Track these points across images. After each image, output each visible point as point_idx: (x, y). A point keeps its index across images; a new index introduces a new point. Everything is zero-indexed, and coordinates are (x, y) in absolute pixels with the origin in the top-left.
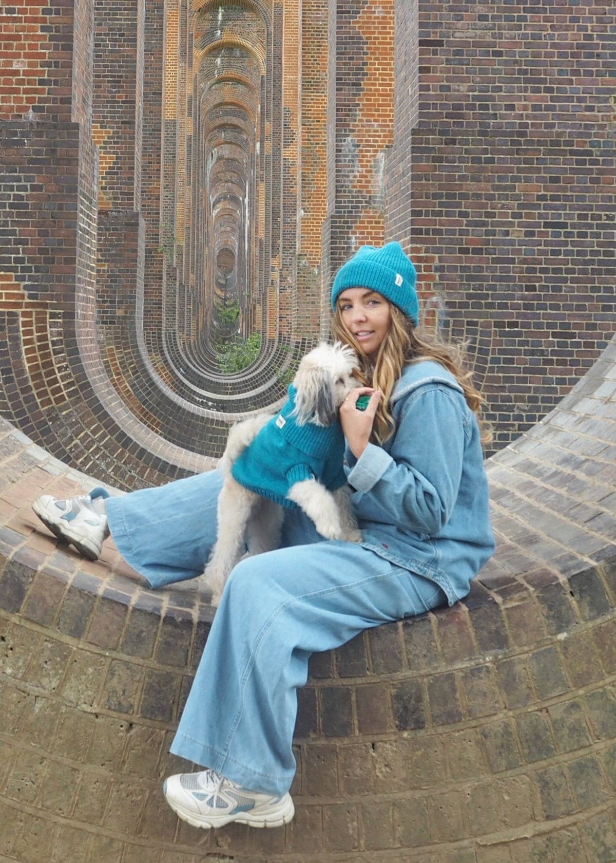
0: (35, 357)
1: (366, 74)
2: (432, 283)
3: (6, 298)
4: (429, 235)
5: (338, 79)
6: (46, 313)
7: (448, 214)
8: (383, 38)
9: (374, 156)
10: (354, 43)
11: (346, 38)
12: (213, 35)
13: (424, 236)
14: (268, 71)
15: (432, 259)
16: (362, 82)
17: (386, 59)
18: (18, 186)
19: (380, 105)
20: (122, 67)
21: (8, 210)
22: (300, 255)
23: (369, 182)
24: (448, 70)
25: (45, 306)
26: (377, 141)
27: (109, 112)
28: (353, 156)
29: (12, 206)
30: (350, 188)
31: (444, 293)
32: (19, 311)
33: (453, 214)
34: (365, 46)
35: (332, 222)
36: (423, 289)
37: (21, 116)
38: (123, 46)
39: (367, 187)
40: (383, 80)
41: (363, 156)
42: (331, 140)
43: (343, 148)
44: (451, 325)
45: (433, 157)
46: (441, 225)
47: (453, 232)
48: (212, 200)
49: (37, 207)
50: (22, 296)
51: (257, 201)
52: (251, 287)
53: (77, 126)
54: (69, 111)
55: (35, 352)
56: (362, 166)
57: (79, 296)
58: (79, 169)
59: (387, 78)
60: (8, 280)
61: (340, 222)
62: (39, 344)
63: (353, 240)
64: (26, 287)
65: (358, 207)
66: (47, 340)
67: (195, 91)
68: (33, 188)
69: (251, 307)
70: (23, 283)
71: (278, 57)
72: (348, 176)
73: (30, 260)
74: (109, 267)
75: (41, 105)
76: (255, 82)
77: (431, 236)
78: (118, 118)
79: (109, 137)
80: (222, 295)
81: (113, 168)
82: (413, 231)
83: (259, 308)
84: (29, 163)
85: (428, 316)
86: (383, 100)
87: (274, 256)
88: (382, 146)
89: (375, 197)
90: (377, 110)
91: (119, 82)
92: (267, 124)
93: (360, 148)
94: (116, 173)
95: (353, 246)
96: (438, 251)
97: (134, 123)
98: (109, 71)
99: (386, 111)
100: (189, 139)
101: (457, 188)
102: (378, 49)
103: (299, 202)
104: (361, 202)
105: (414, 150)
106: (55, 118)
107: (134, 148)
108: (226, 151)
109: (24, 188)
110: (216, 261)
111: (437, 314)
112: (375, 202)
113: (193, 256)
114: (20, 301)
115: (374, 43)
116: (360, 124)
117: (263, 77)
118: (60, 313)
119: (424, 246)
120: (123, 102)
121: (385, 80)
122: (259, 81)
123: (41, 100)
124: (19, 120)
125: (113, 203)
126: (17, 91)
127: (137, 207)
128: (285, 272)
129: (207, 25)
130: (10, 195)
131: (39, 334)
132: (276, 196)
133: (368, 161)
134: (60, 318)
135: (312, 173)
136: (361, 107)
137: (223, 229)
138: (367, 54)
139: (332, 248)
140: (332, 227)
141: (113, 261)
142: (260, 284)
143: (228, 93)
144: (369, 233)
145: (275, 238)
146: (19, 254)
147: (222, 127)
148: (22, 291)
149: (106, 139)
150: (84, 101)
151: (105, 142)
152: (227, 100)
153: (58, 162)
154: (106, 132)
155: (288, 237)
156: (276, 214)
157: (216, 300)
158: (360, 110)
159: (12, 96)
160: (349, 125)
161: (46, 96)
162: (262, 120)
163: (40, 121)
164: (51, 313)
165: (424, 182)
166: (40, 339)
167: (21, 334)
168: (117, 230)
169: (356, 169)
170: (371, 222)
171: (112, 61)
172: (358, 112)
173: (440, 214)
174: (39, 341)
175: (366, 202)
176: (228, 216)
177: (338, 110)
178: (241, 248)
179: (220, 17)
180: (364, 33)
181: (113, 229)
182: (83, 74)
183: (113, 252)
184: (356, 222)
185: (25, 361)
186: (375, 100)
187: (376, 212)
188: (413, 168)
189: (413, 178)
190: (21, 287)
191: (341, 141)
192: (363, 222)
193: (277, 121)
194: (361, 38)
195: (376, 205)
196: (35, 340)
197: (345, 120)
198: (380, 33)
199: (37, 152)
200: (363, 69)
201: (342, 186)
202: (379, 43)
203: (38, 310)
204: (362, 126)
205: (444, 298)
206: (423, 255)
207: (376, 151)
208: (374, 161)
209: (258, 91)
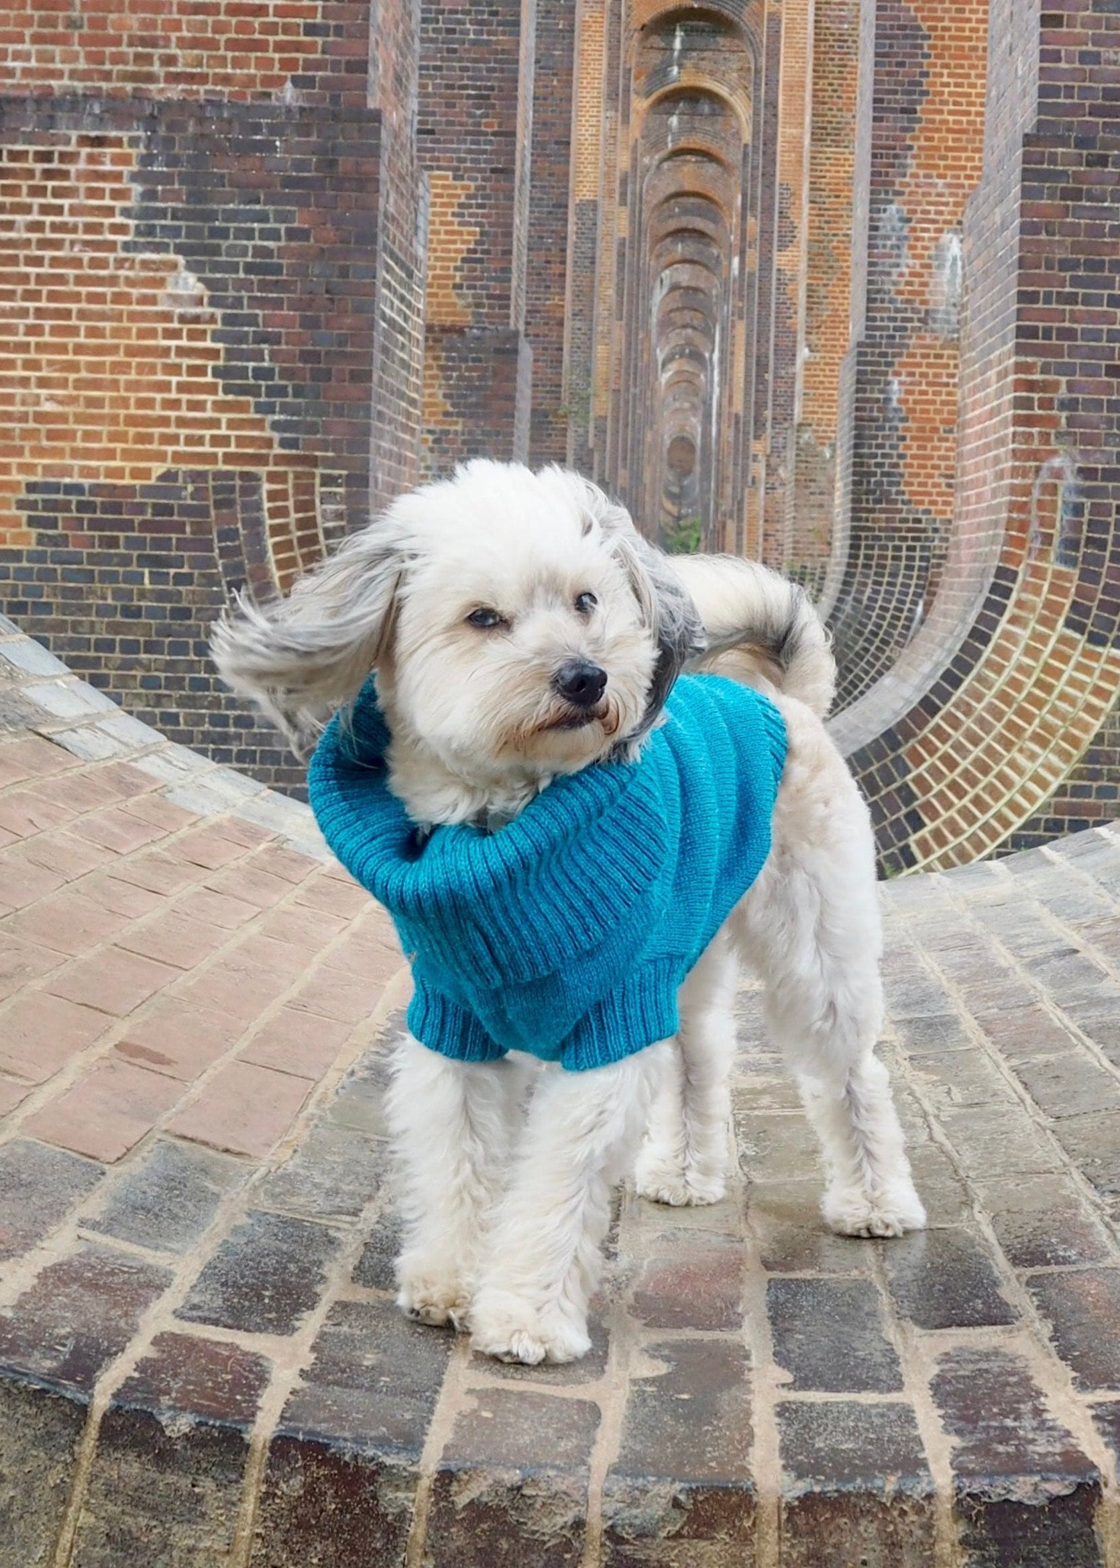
0: (293, 559)
1: (926, 93)
2: (1053, 431)
3: (238, 446)
4: (1050, 339)
5: (876, 101)
6: (313, 476)
7: (1087, 300)
8: (958, 29)
9: (936, 239)
10: (906, 37)
11: (892, 27)
12: (666, 74)
13: (1040, 341)
14: (755, 134)
15: (1055, 386)
16: (918, 108)
17: (962, 67)
18: (261, 231)
19: (948, 149)
20: (493, 70)
21: (242, 275)
22: (800, 425)
23: (925, 284)
24: (1096, 23)
25: (313, 462)
26: (941, 213)
27: (470, 151)
28: (899, 239)
29: (249, 268)
30: (893, 295)
31: (1076, 452)
32: (262, 470)
33: (1098, 300)
34: (926, 43)
35: (860, 354)
36: (1036, 441)
37: (268, 95)
38: (495, 33)
39: (922, 293)
40: (955, 103)
41: (917, 239)
42: (861, 211)
43: (880, 224)
44: (1086, 512)
45: (1063, 189)
46: (1073, 320)
47: (1096, 335)
48: (660, 356)
49: (300, 271)
50: (268, 443)
51: (732, 353)
52: (719, 494)
53: (377, 116)
54: (363, 86)
55: (291, 549)
56: (915, 257)
57: (379, 447)
58: (381, 202)
59: (963, 100)
60: (241, 412)
61: (873, 354)
62: (300, 533)
63: (895, 387)
64: (276, 426)
65: (905, 329)
66: (315, 526)
67: (634, 167)
68: (292, 234)
69: (719, 526)
70: (270, 418)
71: (772, 105)
72: (889, 274)
73: (286, 373)
74: (465, 426)
75: (310, 73)
76: (732, 155)
77: (1054, 342)
78: (486, 161)
79: (468, 197)
80: (674, 510)
81: (475, 251)
82: (1021, 332)
83: (731, 526)
84: (284, 187)
85: (1043, 494)
86: (954, 140)
87: (757, 437)
88: (950, 222)
89: (936, 311)
90: (944, 158)
91: (488, 97)
92: (751, 220)
93: (912, 224)
94: (480, 261)
95: (895, 397)
96: (1063, 370)
97: (513, 172)
98: (469, 78)
99: (959, 159)
100: (622, 243)
101: (1107, 249)
102: (948, 48)
103: (801, 336)
104: (910, 320)
105: (1026, 175)
106: (335, 99)
107: (511, 217)
108: (684, 275)
109: (274, 235)
110: (665, 455)
111: (1061, 490)
112: (935, 321)
113: (625, 440)
114: (264, 451)
115: (942, 38)
116: (913, 181)
117: (746, 146)
118: (340, 476)
119: (1040, 361)
120: (495, 134)
121: (960, 104)
122: (740, 156)
123: (308, 65)
124: (266, 103)
125: (474, 314)
126: (261, 46)
127: (517, 322)
128: (774, 461)
129: (656, 58)
130: (246, 247)
131: (301, 515)
132: (762, 336)
133: (925, 248)
134: (339, 486)
135: (825, 285)
136: (915, 151)
137: (677, 405)
138: (928, 56)
139: (857, 400)
140: (859, 363)
141: (471, 416)
142: (734, 488)
143: (689, 175)
144: (923, 375)
145: (760, 406)
146: (263, 360)
147: (680, 233)
148: (268, 433)
149: (463, 200)
150: (398, 79)
151: (461, 206)
152: (688, 187)
153: (339, 185)
154: (464, 188)
155: (781, 401)
156: (762, 366)
157: (664, 518)
158: (914, 157)
159: (253, 55)
160: (892, 183)
161: (318, 56)
162: (744, 218)
163: (306, 105)
164: (322, 476)
165: (1043, 237)
166: (304, 524)
167: (266, 514)
168: (480, 360)
169: (903, 261)
170: (927, 356)
171: (475, 61)
172: (909, 161)
173: (1071, 299)
174: (299, 529)
175: (919, 320)
176: (686, 382)
177: (874, 156)
178: (706, 433)
179: (677, 44)
180: (924, 19)
181: (474, 360)
182: (397, 27)
183: (473, 400)
184: (900, 355)
185: (273, 567)
186: (941, 140)
187: (936, 339)
188: (1024, 211)
189: (1024, 229)
190: (267, 425)
191: (879, 211)
192: (913, 355)
193: (768, 211)
194: (919, 28)
195: (936, 326)
196: (292, 527)
197: (887, 174)
198: (952, 20)
199: (300, 165)
200: (920, 84)
201: (878, 291)
202: (952, 38)
203: (299, 469)
204: (917, 185)
205: (1075, 461)
206: (1037, 377)
207: (940, 231)
208: (937, 247)
209: (737, 172)
